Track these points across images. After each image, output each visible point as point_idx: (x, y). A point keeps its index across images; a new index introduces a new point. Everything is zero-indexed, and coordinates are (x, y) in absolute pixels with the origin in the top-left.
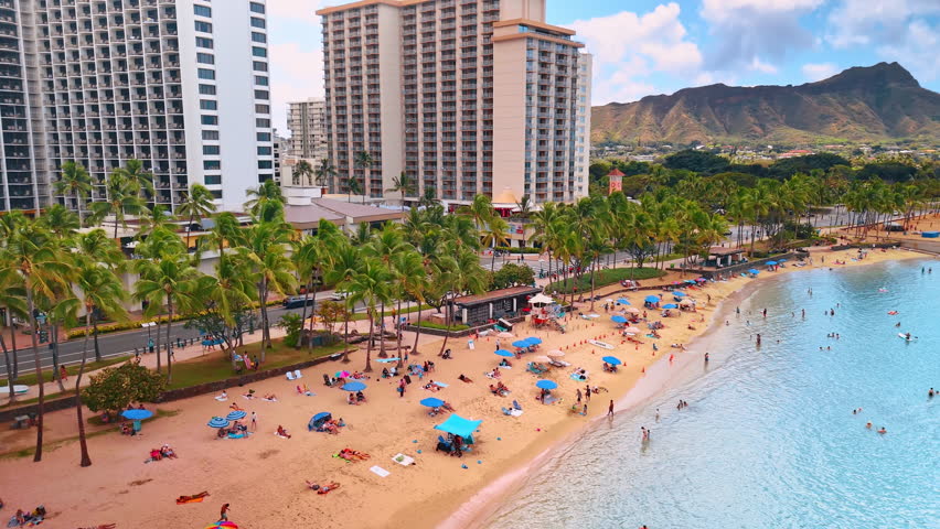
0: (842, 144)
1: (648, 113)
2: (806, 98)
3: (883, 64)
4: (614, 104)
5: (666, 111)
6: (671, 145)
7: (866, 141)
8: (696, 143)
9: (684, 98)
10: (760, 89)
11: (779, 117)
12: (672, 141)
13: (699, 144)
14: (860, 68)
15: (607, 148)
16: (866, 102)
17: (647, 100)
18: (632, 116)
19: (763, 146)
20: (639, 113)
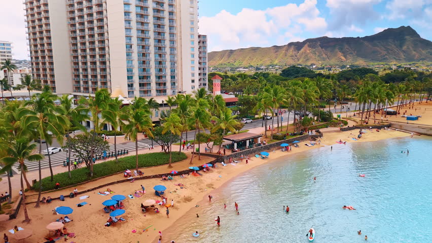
0: (383, 65)
1: (291, 51)
2: (366, 43)
3: (403, 27)
4: (275, 46)
5: (300, 50)
6: (301, 65)
7: (394, 63)
8: (312, 65)
9: (308, 43)
10: (344, 39)
11: (353, 52)
12: (302, 64)
13: (315, 65)
14: (392, 29)
15: (271, 67)
16: (395, 45)
17: (291, 44)
18: (283, 52)
19: (345, 66)
20: (287, 50)
